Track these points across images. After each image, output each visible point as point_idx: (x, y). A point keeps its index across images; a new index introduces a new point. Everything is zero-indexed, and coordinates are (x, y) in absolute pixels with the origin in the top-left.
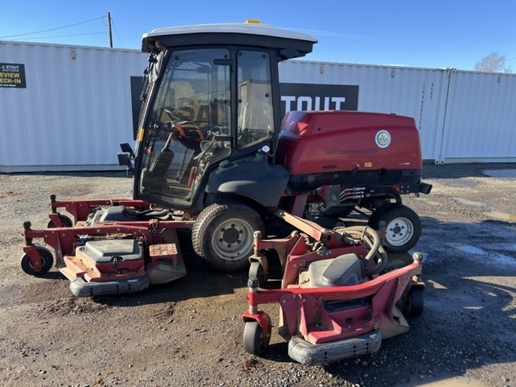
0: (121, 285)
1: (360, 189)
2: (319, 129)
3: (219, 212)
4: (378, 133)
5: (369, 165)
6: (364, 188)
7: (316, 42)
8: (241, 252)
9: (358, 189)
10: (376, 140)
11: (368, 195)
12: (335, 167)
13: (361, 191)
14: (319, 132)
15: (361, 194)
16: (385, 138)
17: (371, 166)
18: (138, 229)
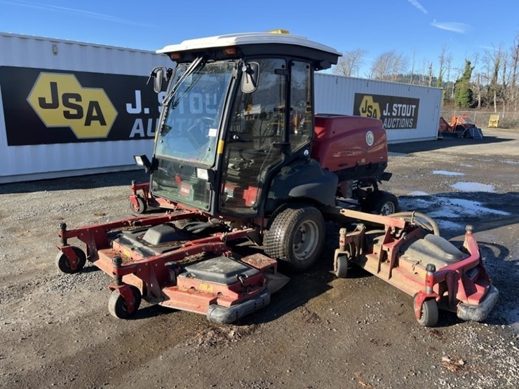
0: (258, 301)
2: (334, 132)
3: (299, 216)
5: (363, 161)
6: (357, 181)
7: (341, 56)
8: (307, 250)
11: (359, 186)
12: (346, 164)
13: (356, 183)
14: (335, 135)
15: (355, 186)
16: (371, 138)
17: (365, 161)
18: (219, 245)
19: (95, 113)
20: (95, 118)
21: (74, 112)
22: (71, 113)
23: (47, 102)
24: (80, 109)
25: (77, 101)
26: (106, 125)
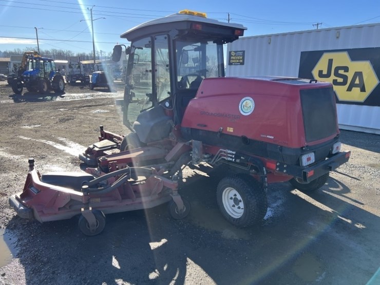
1: (231, 152)
2: (202, 93)
4: (243, 99)
5: (230, 130)
6: (234, 153)
9: (229, 152)
10: (240, 107)
11: (238, 161)
12: (206, 126)
13: (232, 154)
15: (231, 157)
16: (248, 106)
17: (232, 131)
19: (357, 82)
20: (357, 86)
21: (340, 80)
22: (338, 81)
23: (323, 73)
24: (345, 78)
25: (345, 72)
26: (365, 91)
